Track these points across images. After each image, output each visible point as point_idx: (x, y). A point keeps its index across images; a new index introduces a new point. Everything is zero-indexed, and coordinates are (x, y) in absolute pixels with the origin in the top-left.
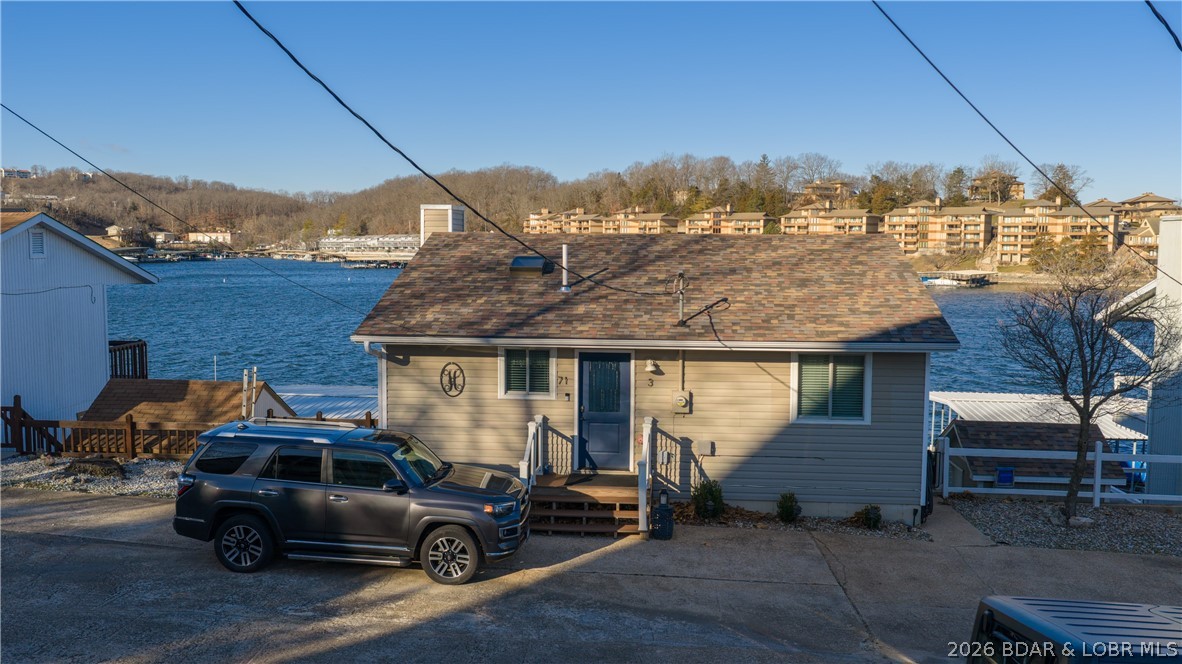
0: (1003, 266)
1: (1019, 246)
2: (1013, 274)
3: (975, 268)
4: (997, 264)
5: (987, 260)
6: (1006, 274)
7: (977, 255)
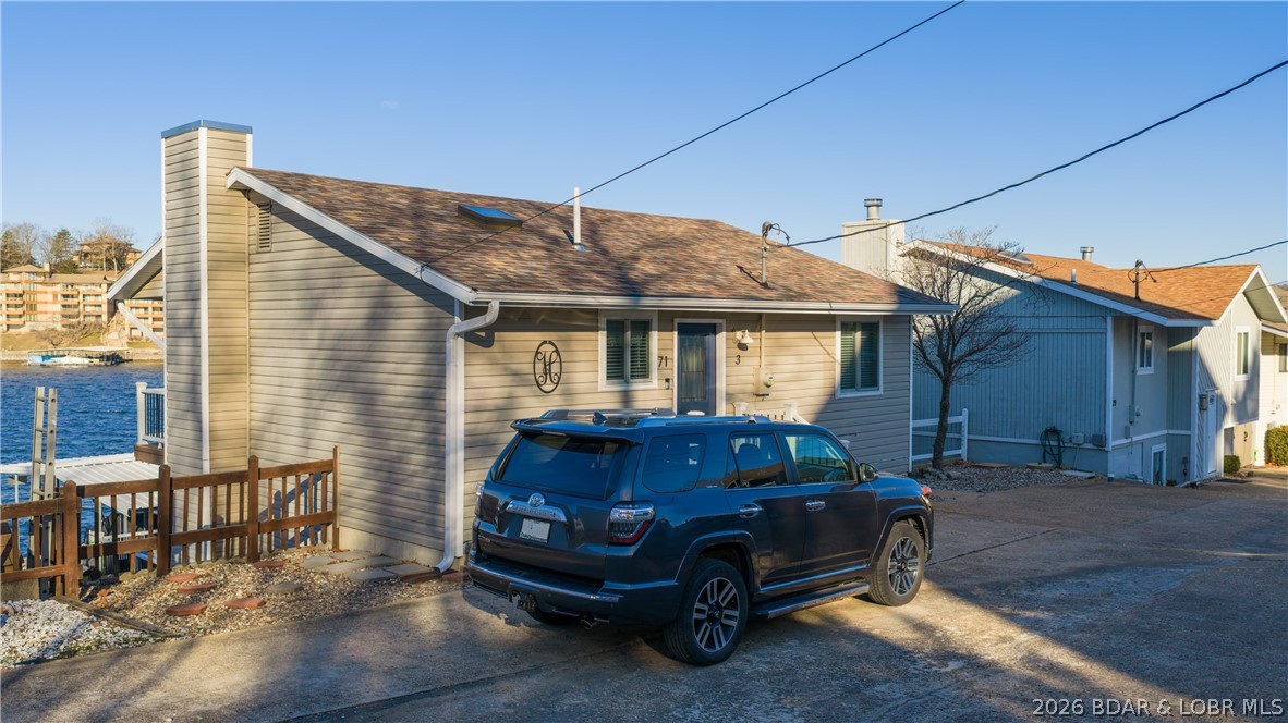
0: (133, 341)
1: (151, 319)
2: (146, 350)
3: (100, 344)
4: (126, 340)
5: (113, 335)
6: (139, 351)
7: (100, 329)
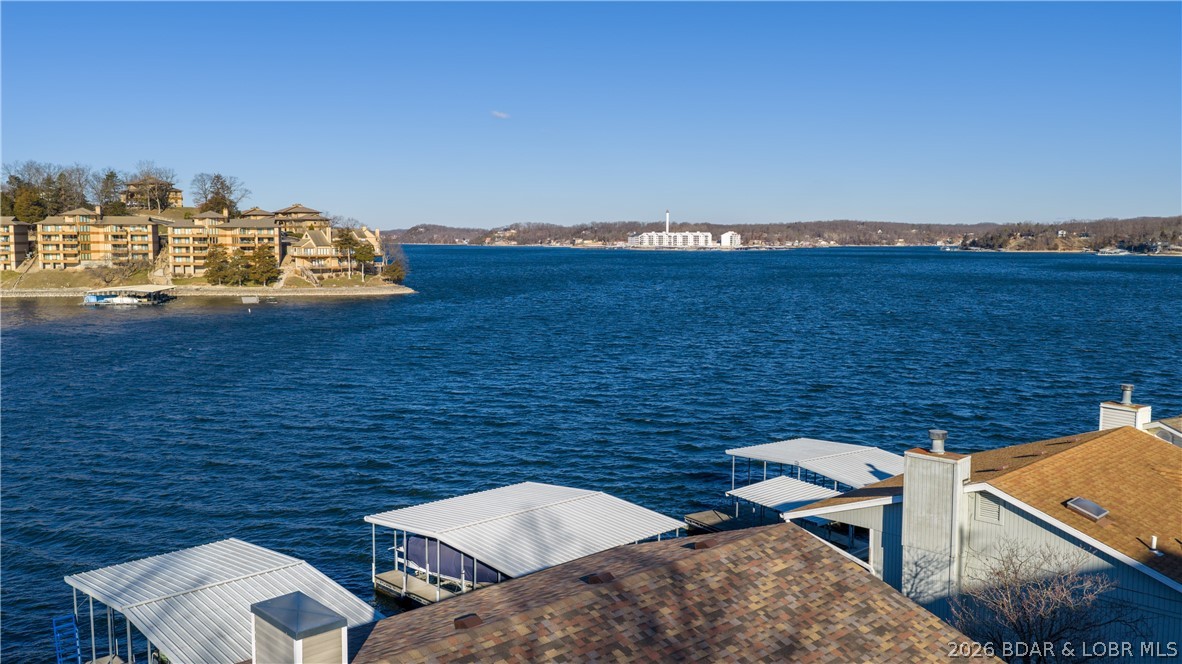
0: (177, 279)
1: (192, 258)
2: (189, 286)
3: (148, 282)
4: (170, 277)
6: (182, 287)
7: (148, 267)
